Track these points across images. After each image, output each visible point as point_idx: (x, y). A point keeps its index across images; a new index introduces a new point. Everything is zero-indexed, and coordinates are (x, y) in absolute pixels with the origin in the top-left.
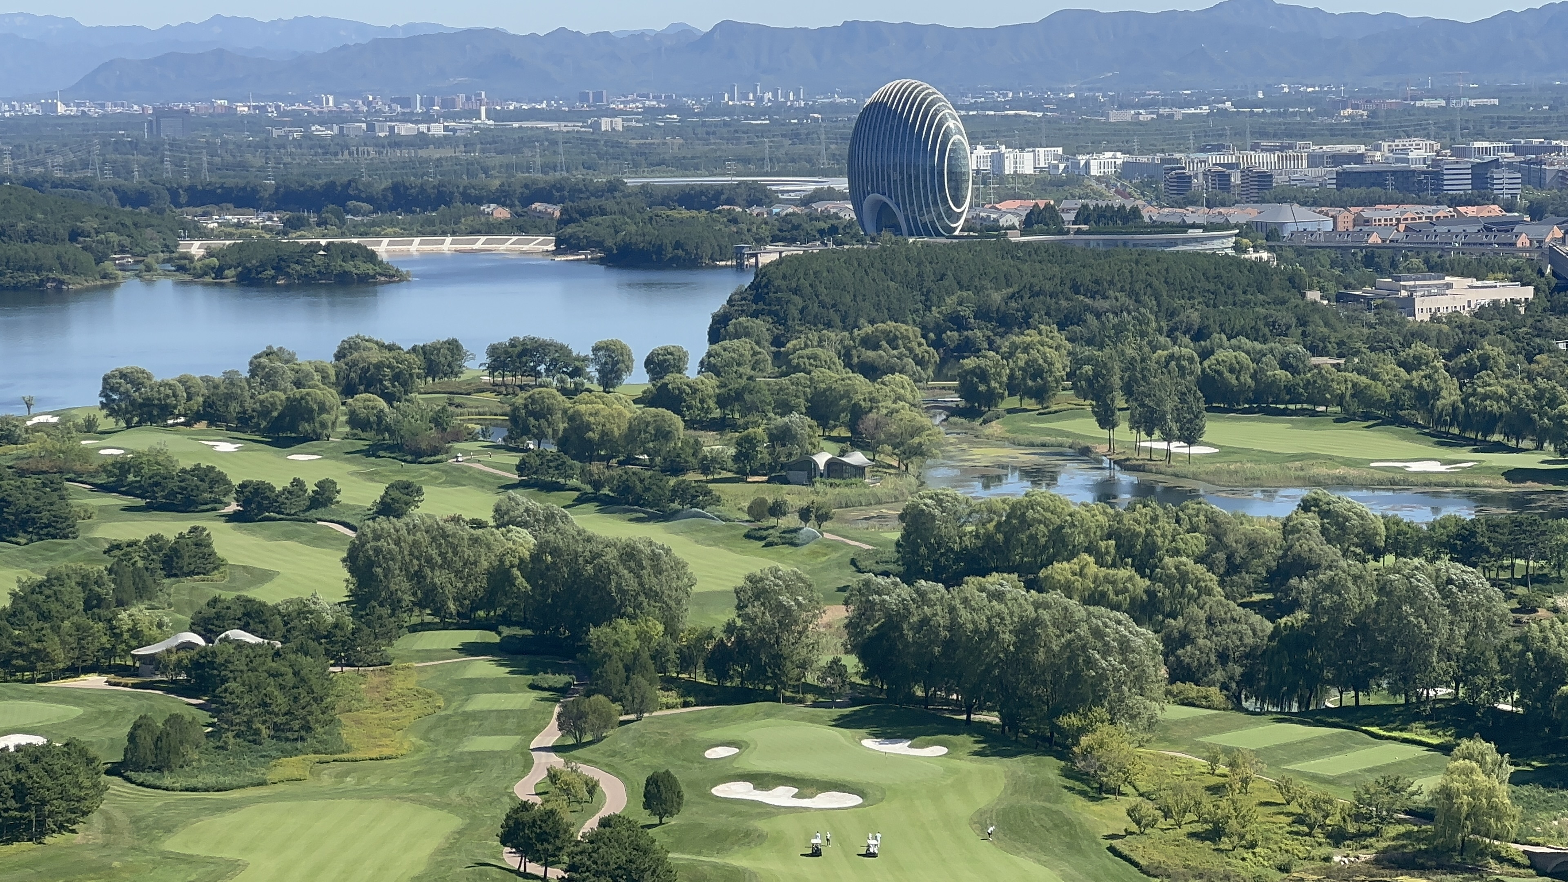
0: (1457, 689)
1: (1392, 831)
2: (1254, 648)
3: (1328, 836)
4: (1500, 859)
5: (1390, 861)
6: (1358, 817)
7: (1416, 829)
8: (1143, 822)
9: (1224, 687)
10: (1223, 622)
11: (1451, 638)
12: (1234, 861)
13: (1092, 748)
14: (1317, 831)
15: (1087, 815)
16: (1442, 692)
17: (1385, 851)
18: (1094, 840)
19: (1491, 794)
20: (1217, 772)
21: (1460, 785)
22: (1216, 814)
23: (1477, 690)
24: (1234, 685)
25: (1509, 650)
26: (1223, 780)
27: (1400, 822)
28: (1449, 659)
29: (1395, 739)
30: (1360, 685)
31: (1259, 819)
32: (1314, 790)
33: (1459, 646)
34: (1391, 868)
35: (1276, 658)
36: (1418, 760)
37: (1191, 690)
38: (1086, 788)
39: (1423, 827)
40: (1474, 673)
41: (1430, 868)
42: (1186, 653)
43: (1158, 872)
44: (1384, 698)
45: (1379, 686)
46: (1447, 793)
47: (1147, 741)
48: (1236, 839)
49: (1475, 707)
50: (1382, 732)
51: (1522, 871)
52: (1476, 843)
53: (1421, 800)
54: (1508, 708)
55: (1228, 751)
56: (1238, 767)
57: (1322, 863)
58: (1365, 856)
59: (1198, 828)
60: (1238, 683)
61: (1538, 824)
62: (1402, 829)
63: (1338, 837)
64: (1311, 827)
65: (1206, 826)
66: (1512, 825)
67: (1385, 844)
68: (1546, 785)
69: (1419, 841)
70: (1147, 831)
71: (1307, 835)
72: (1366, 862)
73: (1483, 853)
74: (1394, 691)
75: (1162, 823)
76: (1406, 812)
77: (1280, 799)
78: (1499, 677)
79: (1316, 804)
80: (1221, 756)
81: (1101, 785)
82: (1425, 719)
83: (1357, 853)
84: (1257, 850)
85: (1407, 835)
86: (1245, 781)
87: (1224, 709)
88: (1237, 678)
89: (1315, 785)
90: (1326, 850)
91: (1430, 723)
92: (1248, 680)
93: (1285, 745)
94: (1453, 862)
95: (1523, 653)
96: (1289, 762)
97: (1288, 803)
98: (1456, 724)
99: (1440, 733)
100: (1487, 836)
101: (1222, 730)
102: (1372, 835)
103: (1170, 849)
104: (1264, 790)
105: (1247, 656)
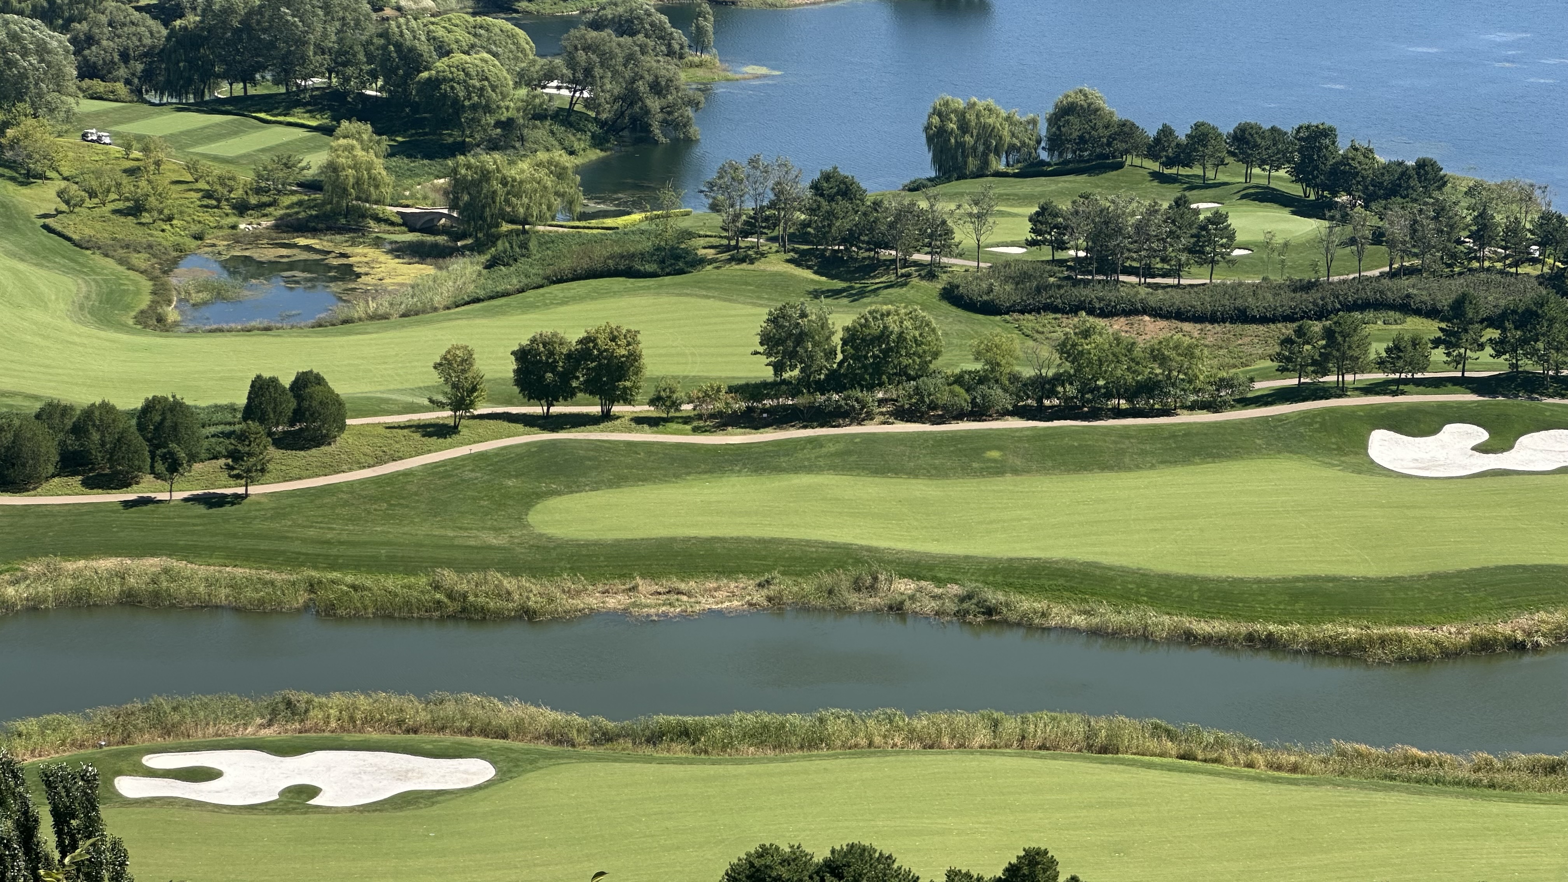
0: (330, 78)
1: (287, 201)
2: (153, 47)
3: (234, 207)
4: (378, 220)
5: (287, 226)
6: (258, 191)
7: (306, 198)
8: (73, 202)
9: (128, 82)
10: (124, 25)
11: (325, 35)
12: (155, 233)
13: (19, 140)
14: (224, 203)
15: (20, 198)
16: (317, 81)
17: (281, 218)
18: (28, 219)
19: (370, 167)
20: (131, 156)
21: (344, 161)
22: (136, 193)
23: (347, 80)
24: (136, 81)
25: (372, 44)
26: (136, 163)
27: (293, 193)
28: (323, 53)
29: (280, 123)
30: (247, 78)
31: (174, 196)
32: (218, 170)
33: (331, 42)
34: (287, 232)
35: (173, 56)
36: (301, 140)
37: (99, 86)
38: (15, 174)
39: (313, 196)
40: (345, 65)
41: (321, 231)
42: (92, 53)
43: (90, 245)
44: (268, 88)
45: (263, 77)
46: (332, 168)
47: (66, 132)
48: (155, 214)
49: (346, 93)
50: (269, 118)
51: (397, 228)
52: (359, 208)
53: (310, 174)
54: (373, 93)
55: (140, 138)
56: (150, 151)
57: (230, 231)
58: (266, 223)
59: (120, 205)
60: (139, 78)
61: (405, 190)
62: (295, 198)
63: (242, 208)
64: (219, 200)
65: (128, 204)
66: (387, 191)
67: (282, 212)
68: (409, 156)
69: (310, 208)
70: (76, 210)
71: (215, 207)
72: (267, 228)
73: (363, 216)
74: (276, 82)
75: (88, 203)
76: (298, 185)
77: (190, 178)
78: (366, 68)
79: (221, 180)
80: (134, 143)
81: (29, 171)
82: (304, 105)
83: (259, 221)
84: (174, 222)
85: (300, 203)
86: (158, 163)
87: (130, 102)
88: (139, 74)
89: (217, 164)
90: (232, 220)
91: (310, 108)
92: (148, 76)
93: (188, 131)
94: (339, 224)
95: (384, 48)
96: (192, 146)
97: (197, 181)
98: (331, 108)
99: (318, 116)
100: (367, 201)
101: (130, 120)
102: (270, 205)
103: (98, 225)
104: (174, 171)
105: (145, 55)
